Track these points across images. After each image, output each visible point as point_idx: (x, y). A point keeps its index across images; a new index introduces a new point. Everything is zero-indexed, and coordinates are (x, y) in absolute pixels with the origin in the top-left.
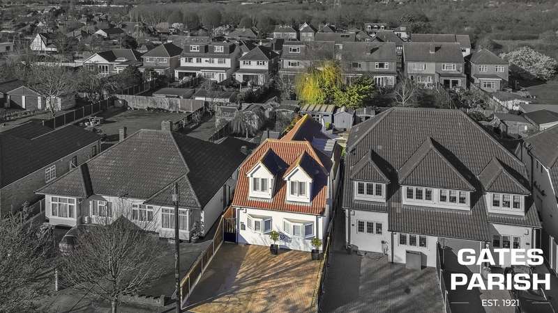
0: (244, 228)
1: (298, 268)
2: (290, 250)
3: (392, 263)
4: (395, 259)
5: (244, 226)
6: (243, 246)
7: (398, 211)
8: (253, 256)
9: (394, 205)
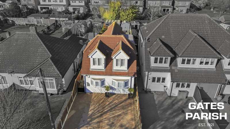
0: (89, 85)
1: (123, 104)
2: (115, 94)
3: (170, 96)
4: (172, 95)
5: (89, 84)
6: (89, 94)
7: (176, 71)
8: (96, 99)
9: (173, 68)
